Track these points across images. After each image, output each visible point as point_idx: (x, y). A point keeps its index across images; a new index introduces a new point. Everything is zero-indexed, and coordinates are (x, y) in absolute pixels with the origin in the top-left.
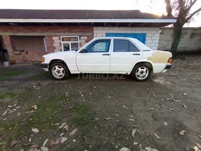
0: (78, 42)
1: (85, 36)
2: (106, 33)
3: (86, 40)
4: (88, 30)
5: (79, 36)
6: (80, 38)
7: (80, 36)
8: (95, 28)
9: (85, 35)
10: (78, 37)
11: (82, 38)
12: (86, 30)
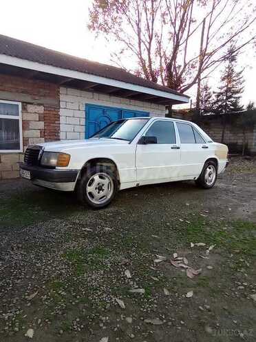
0: (19, 118)
1: (39, 105)
2: (86, 105)
3: (43, 116)
4: (48, 91)
5: (23, 103)
6: (24, 108)
7: (25, 104)
8: (62, 90)
9: (39, 102)
10: (20, 104)
11: (30, 108)
12: (41, 90)
